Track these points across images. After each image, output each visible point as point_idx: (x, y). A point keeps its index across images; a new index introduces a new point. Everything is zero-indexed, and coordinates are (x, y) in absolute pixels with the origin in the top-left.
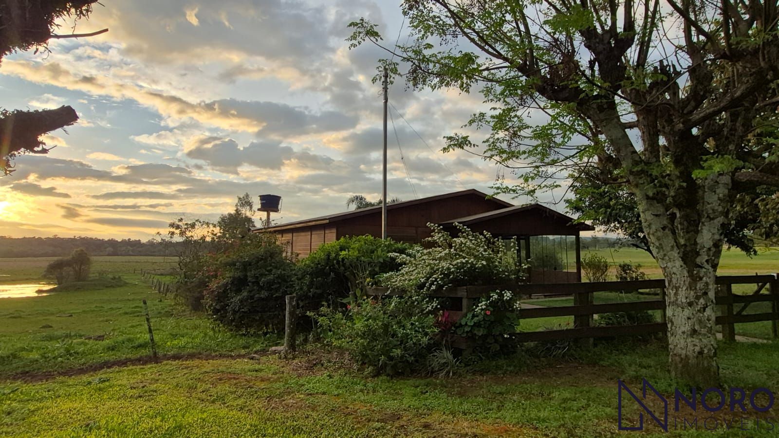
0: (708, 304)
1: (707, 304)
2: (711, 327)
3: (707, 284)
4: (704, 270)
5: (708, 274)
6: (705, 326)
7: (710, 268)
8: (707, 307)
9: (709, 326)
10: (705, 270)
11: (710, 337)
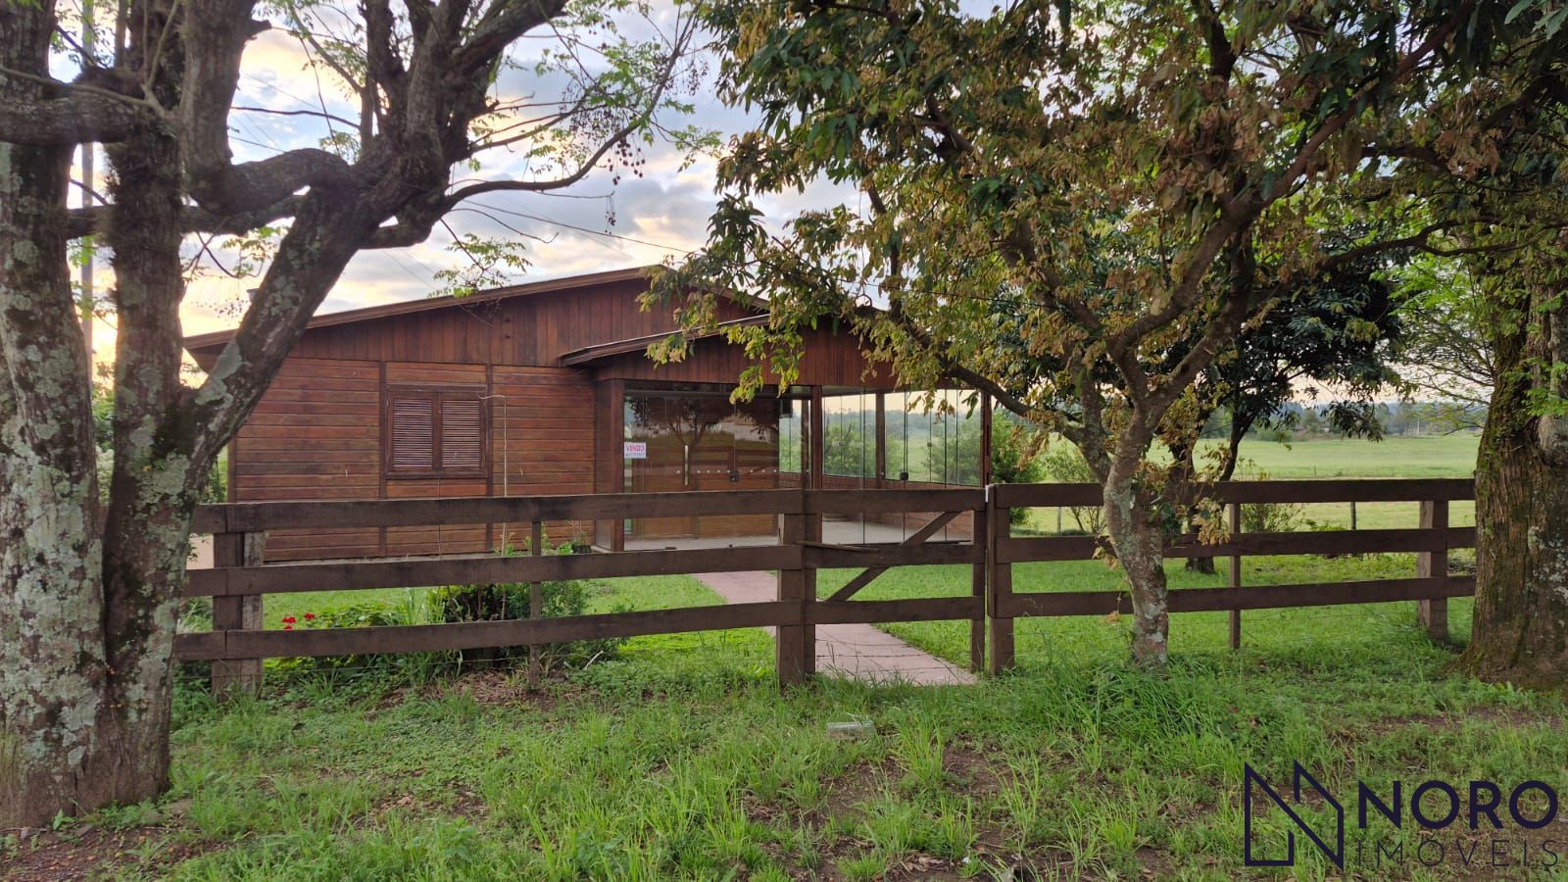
0: (25, 568)
1: (19, 567)
2: (36, 638)
3: (21, 505)
4: (14, 460)
5: (24, 472)
6: (17, 636)
7: (32, 453)
8: (20, 575)
9: (29, 633)
10: (18, 460)
11: (27, 668)
